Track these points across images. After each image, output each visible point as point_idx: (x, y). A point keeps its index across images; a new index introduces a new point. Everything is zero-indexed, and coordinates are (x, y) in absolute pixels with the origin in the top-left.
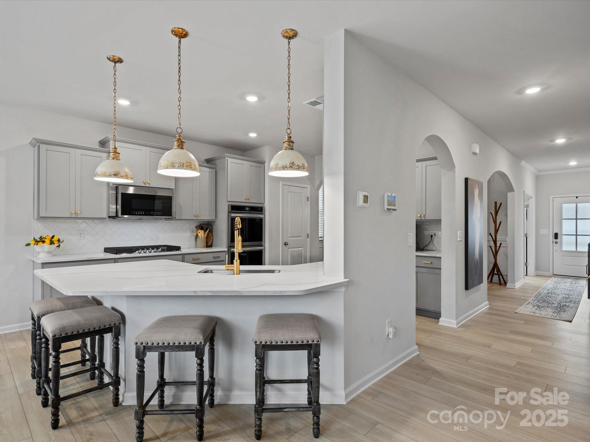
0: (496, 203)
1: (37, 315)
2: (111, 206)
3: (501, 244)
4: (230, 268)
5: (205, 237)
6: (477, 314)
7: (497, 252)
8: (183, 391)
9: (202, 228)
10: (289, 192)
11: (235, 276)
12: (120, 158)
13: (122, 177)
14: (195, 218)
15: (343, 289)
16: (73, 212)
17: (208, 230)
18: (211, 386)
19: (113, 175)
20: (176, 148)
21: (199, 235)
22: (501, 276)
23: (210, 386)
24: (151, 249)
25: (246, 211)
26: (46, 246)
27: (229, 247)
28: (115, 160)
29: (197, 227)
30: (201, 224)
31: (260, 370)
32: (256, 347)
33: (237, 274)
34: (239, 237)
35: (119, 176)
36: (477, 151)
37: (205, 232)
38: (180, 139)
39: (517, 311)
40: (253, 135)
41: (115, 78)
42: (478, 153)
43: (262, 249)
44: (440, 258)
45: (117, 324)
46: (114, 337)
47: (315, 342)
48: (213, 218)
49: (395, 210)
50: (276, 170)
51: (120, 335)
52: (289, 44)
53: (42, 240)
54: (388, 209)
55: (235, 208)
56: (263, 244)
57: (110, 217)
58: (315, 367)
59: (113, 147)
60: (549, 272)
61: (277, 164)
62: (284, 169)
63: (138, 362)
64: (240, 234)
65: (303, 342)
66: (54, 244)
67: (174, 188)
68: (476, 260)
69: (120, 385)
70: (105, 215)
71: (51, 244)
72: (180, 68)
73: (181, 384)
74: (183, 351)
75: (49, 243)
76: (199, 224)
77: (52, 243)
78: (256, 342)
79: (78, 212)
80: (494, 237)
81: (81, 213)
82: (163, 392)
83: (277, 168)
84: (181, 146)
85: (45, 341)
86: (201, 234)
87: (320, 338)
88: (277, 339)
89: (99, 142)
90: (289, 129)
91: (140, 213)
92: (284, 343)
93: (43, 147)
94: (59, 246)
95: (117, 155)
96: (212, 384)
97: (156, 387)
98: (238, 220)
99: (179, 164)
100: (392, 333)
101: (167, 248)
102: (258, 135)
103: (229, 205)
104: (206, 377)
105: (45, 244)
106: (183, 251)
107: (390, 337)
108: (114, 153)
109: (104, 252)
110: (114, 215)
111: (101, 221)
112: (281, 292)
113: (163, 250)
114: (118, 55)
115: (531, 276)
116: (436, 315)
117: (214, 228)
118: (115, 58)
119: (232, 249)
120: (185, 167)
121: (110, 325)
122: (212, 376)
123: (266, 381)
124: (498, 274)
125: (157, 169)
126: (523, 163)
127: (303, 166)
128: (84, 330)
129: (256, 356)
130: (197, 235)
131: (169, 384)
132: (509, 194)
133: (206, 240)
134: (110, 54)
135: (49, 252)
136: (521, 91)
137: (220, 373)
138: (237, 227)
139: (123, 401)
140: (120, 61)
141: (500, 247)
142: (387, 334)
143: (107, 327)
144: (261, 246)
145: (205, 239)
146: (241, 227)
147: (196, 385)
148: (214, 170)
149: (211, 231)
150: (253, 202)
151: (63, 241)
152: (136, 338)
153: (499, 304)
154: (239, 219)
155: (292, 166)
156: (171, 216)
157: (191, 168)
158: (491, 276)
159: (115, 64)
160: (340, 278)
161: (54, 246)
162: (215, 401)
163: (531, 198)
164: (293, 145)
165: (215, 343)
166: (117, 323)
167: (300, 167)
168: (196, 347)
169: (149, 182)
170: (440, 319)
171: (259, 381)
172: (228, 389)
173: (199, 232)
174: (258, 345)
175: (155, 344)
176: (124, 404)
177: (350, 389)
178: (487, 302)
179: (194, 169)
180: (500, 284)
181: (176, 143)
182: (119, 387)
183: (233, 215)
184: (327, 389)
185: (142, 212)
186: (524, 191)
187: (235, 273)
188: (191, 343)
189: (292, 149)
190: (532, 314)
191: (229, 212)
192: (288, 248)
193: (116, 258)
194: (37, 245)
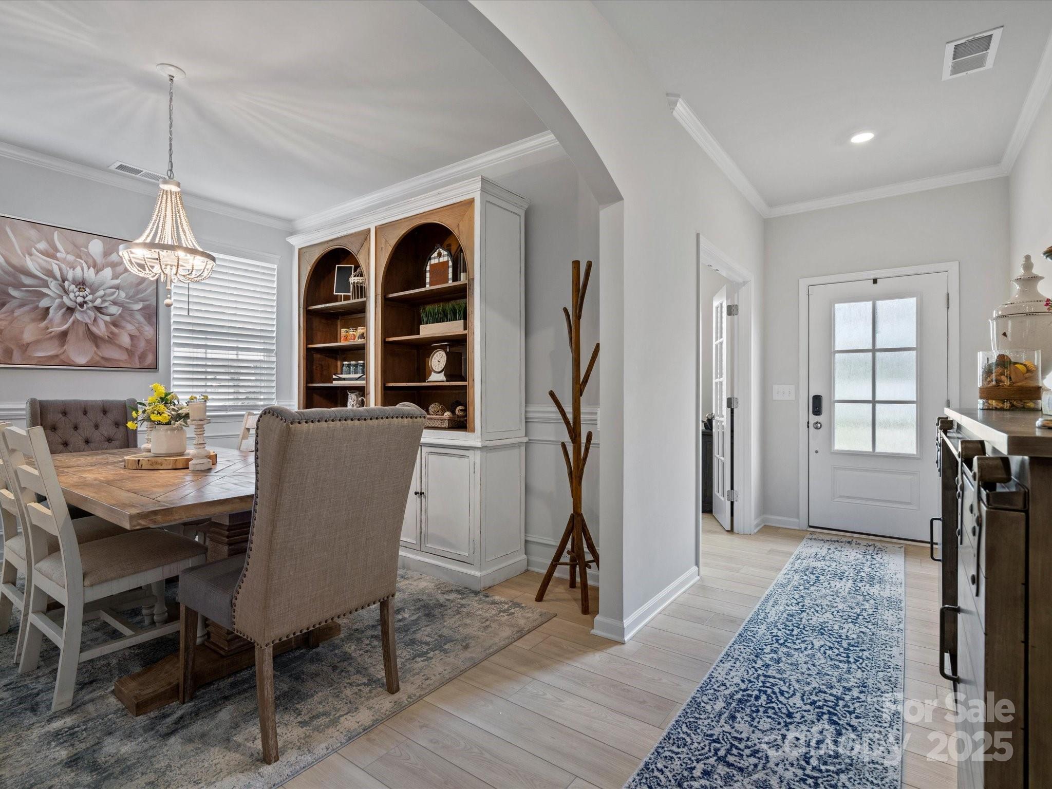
0: (576, 264)
3: (589, 435)
7: (580, 468)
60: (798, 517)
132: (606, 214)
141: (587, 447)
163: (745, 282)
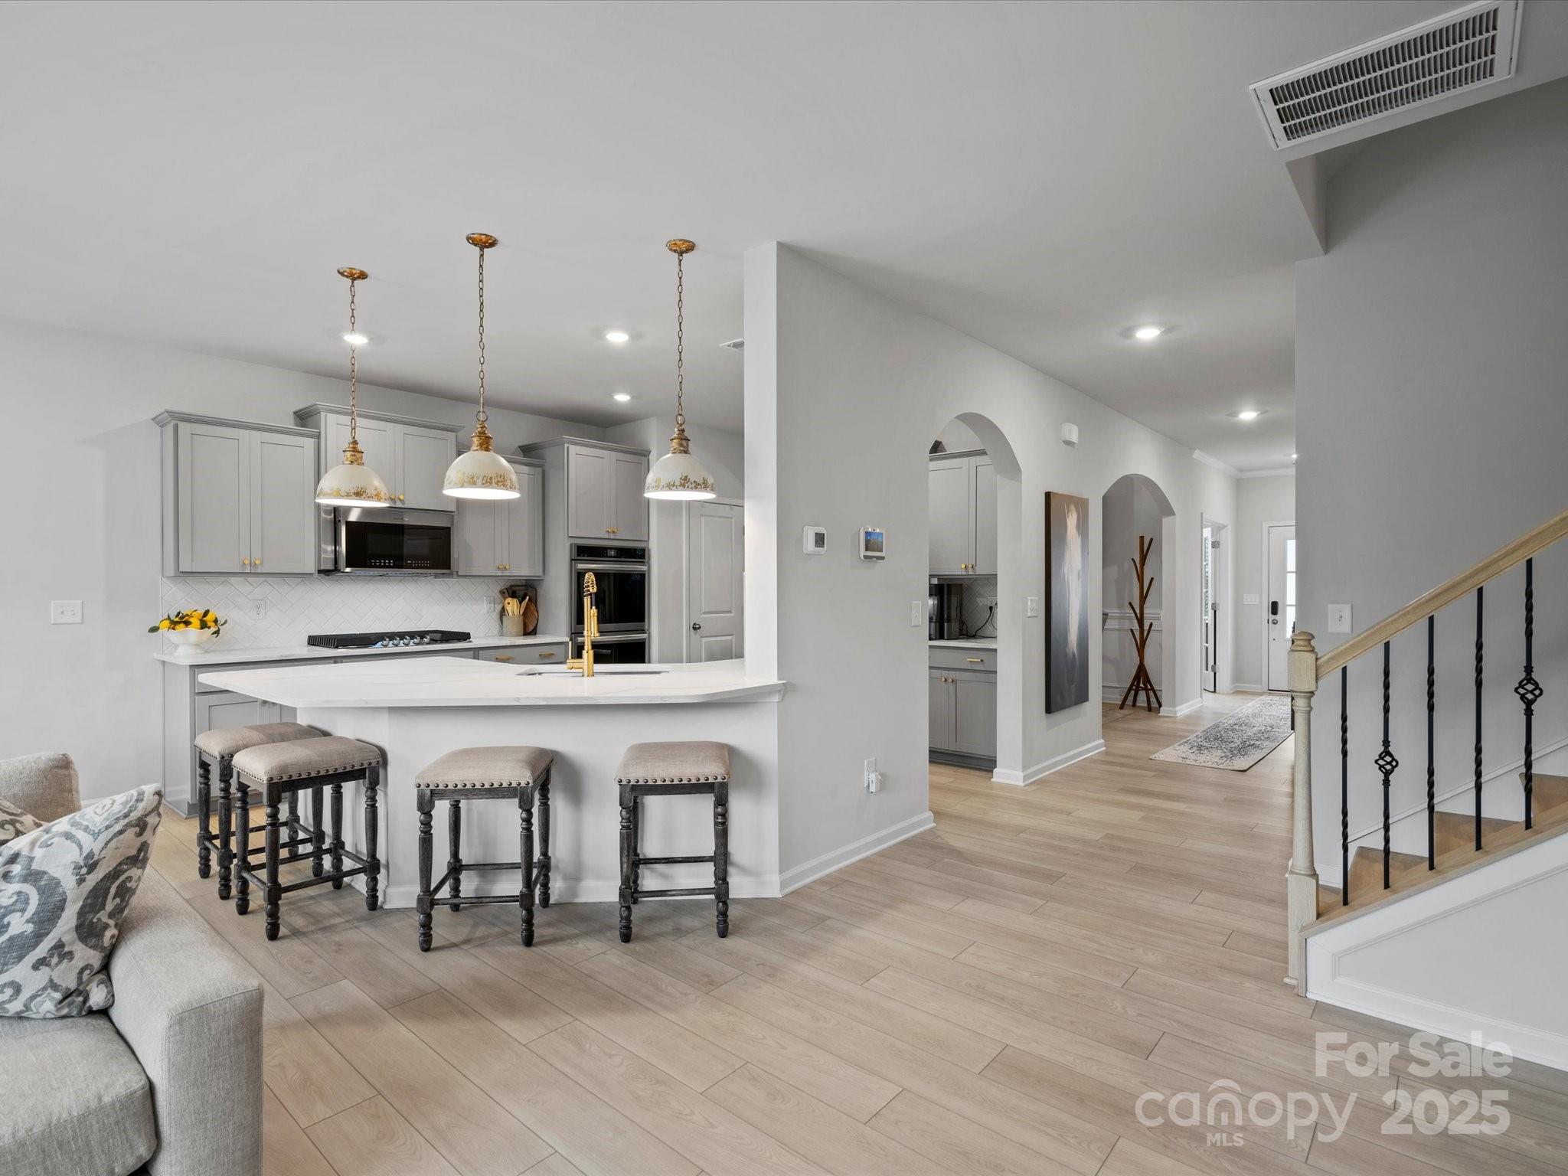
0: (1142, 538)
1: (219, 753)
2: (323, 546)
3: (1151, 625)
4: (576, 665)
5: (521, 613)
6: (1075, 763)
7: (1143, 641)
8: (494, 882)
9: (513, 595)
10: (701, 515)
11: (586, 679)
12: (363, 461)
13: (370, 498)
14: (500, 573)
15: (776, 698)
16: (247, 562)
17: (528, 598)
18: (544, 870)
19: (354, 494)
20: (477, 450)
21: (509, 608)
22: (1151, 693)
23: (542, 870)
24: (408, 638)
25: (611, 557)
26: (193, 632)
27: (572, 633)
28: (355, 466)
29: (502, 593)
30: (512, 586)
31: (628, 828)
32: (621, 789)
33: (588, 676)
34: (591, 608)
35: (364, 496)
36: (1075, 438)
37: (520, 603)
38: (484, 433)
39: (1153, 757)
40: (622, 398)
41: (353, 310)
42: (1076, 442)
43: (645, 639)
44: (995, 650)
45: (373, 765)
46: (367, 788)
47: (719, 780)
48: (537, 572)
49: (882, 558)
50: (657, 490)
51: (378, 784)
52: (680, 265)
53: (182, 621)
54: (866, 557)
55: (585, 552)
56: (647, 627)
57: (320, 572)
58: (720, 820)
59: (352, 440)
60: (1261, 684)
61: (658, 480)
62: (671, 489)
63: (422, 818)
64: (594, 603)
65: (699, 780)
66: (209, 628)
67: (454, 510)
68: (1071, 655)
69: (379, 873)
70: (311, 568)
71: (202, 628)
72: (482, 304)
73: (489, 867)
74: (498, 798)
75: (199, 626)
76: (508, 585)
77: (204, 625)
78: (621, 781)
79: (258, 562)
80: (1138, 611)
81: (262, 564)
82: (457, 881)
83: (658, 487)
84: (485, 446)
85: (242, 797)
86: (513, 606)
87: (728, 774)
88: (656, 776)
89: (295, 413)
90: (680, 415)
91: (385, 563)
92: (667, 782)
93: (183, 427)
94: (217, 632)
95: (358, 455)
96: (546, 866)
97: (445, 872)
98: (590, 578)
99: (483, 480)
100: (874, 783)
101: (442, 636)
102: (633, 397)
103: (571, 544)
104: (537, 855)
105: (190, 628)
106: (476, 642)
107: (871, 790)
108: (353, 451)
109: (309, 644)
110: (330, 567)
111: (300, 580)
112: (662, 698)
113: (433, 641)
114: (359, 267)
115: (1224, 694)
116: (986, 764)
117: (541, 592)
118: (354, 272)
119: (580, 639)
120: (493, 484)
121: (362, 764)
122: (545, 853)
123: (641, 860)
124: (1145, 689)
125: (441, 486)
126: (1198, 455)
127: (705, 482)
128: (319, 772)
129: (621, 804)
130: (503, 608)
131: (469, 867)
132: (1166, 521)
133: (524, 620)
134: (345, 266)
135: (197, 645)
136: (1128, 332)
137: (560, 849)
138: (589, 591)
139: (384, 903)
140: (363, 276)
141: (1149, 631)
142: (866, 785)
143: (356, 768)
144: (643, 631)
145: (522, 617)
146: (595, 590)
147: (520, 870)
148: (539, 470)
149: (534, 601)
150: (624, 537)
151: (226, 622)
152: (418, 777)
153: (1128, 746)
154: (593, 577)
155: (685, 483)
156: (449, 568)
157: (505, 485)
158: (1133, 692)
159: (353, 283)
160: (771, 678)
161: (207, 632)
162: (551, 897)
163: (1224, 527)
164: (688, 445)
165: (549, 796)
166: (374, 762)
167: (700, 485)
168: (520, 791)
169: (402, 497)
170: (995, 770)
171: (626, 846)
172: (575, 878)
173: (509, 603)
174: (625, 785)
175: (451, 787)
176: (386, 907)
177: (789, 874)
178: (1102, 741)
179: (511, 488)
180: (1150, 709)
181: (476, 441)
182: (378, 876)
183: (581, 566)
184: (744, 870)
185: (389, 561)
186: (1202, 514)
187: (586, 674)
188: (511, 784)
189: (686, 452)
190: (1180, 760)
191: (572, 560)
192: (701, 637)
193: (337, 657)
194: (174, 629)
